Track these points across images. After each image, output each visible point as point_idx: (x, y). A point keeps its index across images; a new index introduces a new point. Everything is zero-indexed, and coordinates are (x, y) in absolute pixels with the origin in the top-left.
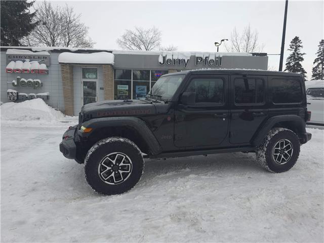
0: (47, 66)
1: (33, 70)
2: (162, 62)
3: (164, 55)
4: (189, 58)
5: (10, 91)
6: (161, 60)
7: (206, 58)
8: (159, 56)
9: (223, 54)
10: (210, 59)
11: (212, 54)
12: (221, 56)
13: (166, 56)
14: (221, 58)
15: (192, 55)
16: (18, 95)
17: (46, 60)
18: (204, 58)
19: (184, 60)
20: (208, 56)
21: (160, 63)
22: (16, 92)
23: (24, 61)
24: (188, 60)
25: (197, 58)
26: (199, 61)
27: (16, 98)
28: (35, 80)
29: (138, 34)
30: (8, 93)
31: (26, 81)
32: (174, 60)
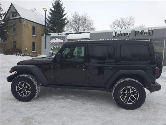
0: (63, 41)
1: (58, 43)
2: (114, 36)
3: (116, 32)
4: (131, 32)
5: (50, 51)
6: (114, 35)
7: (142, 31)
8: (113, 32)
9: (154, 28)
10: (144, 32)
11: (146, 29)
12: (153, 29)
13: (117, 32)
14: (152, 30)
15: (132, 30)
16: (53, 53)
17: (63, 38)
18: (141, 32)
19: (127, 34)
20: (143, 30)
21: (113, 36)
22: (52, 52)
23: (56, 39)
24: (130, 33)
25: (136, 32)
26: (137, 33)
27: (52, 55)
28: (59, 47)
29: (121, 20)
30: (50, 52)
31: (56, 47)
32: (121, 34)
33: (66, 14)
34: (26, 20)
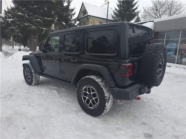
33: (137, 2)
34: (93, 16)
